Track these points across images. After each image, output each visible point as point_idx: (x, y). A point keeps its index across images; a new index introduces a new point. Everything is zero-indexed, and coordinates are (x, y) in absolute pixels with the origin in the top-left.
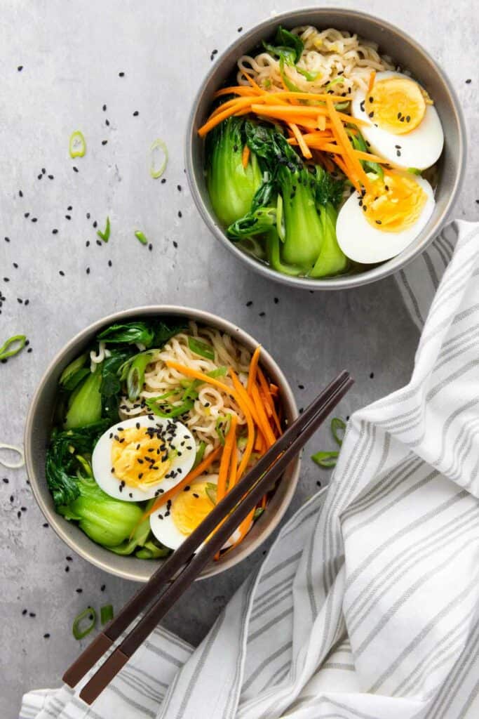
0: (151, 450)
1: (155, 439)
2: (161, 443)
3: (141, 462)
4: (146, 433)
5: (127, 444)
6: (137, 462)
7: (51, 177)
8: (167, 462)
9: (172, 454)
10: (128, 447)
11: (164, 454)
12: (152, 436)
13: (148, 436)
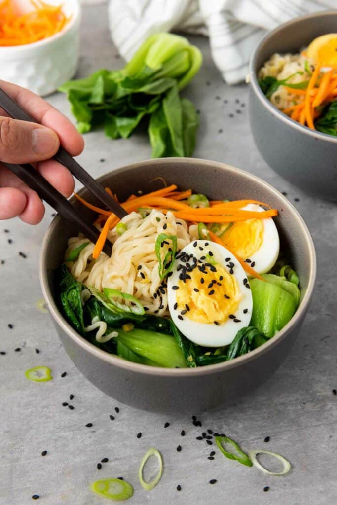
0: (202, 281)
1: (191, 274)
2: (197, 270)
3: (212, 293)
4: (185, 282)
5: (192, 302)
6: (211, 295)
7: (72, 397)
8: (217, 267)
9: (209, 260)
10: (194, 300)
11: (208, 269)
12: (189, 277)
13: (187, 280)
